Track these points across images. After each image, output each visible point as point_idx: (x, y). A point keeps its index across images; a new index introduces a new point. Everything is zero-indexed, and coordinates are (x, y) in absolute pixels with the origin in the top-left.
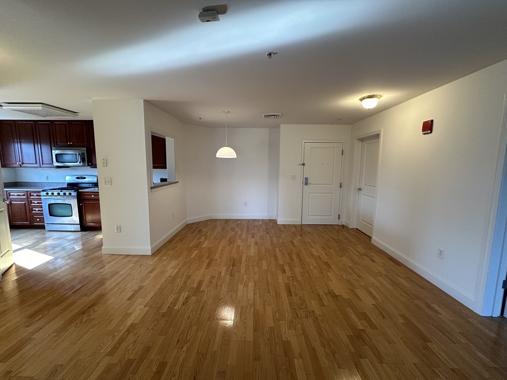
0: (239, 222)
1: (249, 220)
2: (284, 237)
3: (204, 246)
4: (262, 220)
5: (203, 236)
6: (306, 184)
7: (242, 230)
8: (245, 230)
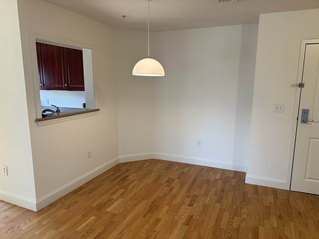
0: (185, 170)
1: (202, 168)
2: (244, 216)
3: (109, 209)
4: (224, 171)
5: (123, 188)
6: (305, 121)
7: (181, 187)
8: (186, 187)
